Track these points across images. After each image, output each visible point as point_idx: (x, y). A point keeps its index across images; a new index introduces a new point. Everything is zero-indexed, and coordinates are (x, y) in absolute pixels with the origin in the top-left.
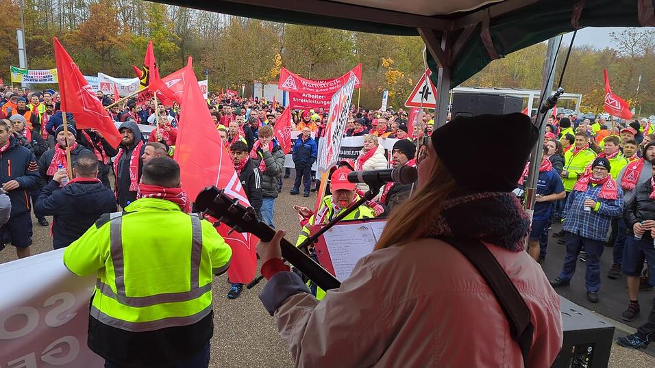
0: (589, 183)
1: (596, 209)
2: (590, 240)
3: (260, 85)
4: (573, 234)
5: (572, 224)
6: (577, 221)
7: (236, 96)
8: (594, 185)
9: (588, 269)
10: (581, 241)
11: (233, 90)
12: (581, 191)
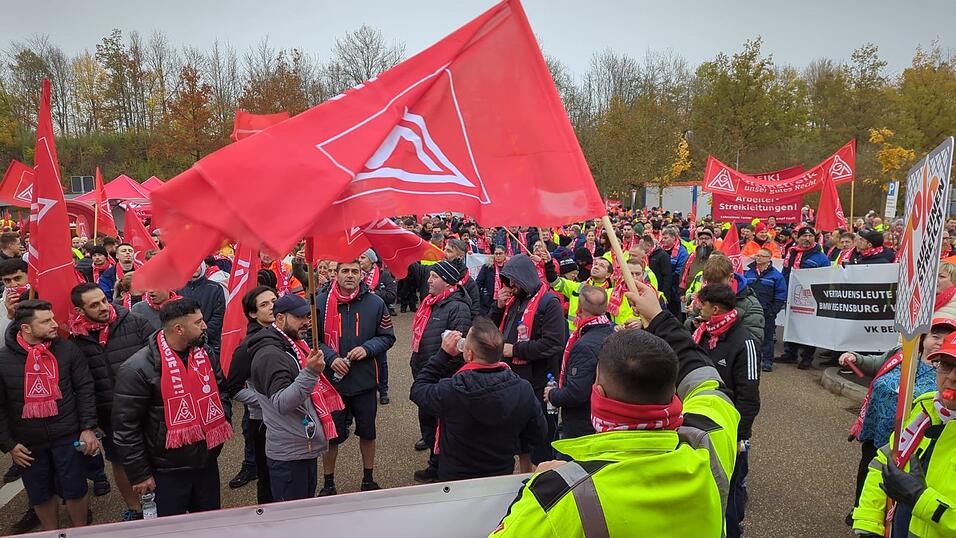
3: (657, 189)
7: (620, 207)
11: (614, 199)
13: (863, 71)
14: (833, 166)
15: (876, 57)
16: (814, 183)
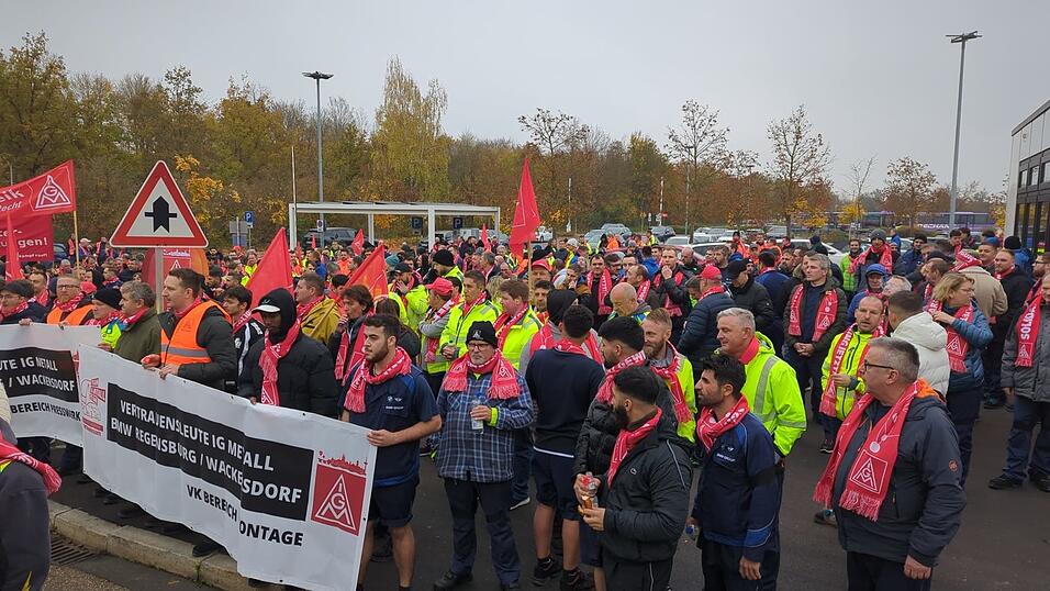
0: (470, 373)
1: (493, 421)
2: (491, 484)
4: (458, 480)
5: (453, 462)
6: (462, 452)
8: (478, 376)
9: (494, 542)
10: (475, 491)
12: (458, 392)
13: (179, 95)
14: (44, 189)
15: (190, 82)
16: (18, 205)
